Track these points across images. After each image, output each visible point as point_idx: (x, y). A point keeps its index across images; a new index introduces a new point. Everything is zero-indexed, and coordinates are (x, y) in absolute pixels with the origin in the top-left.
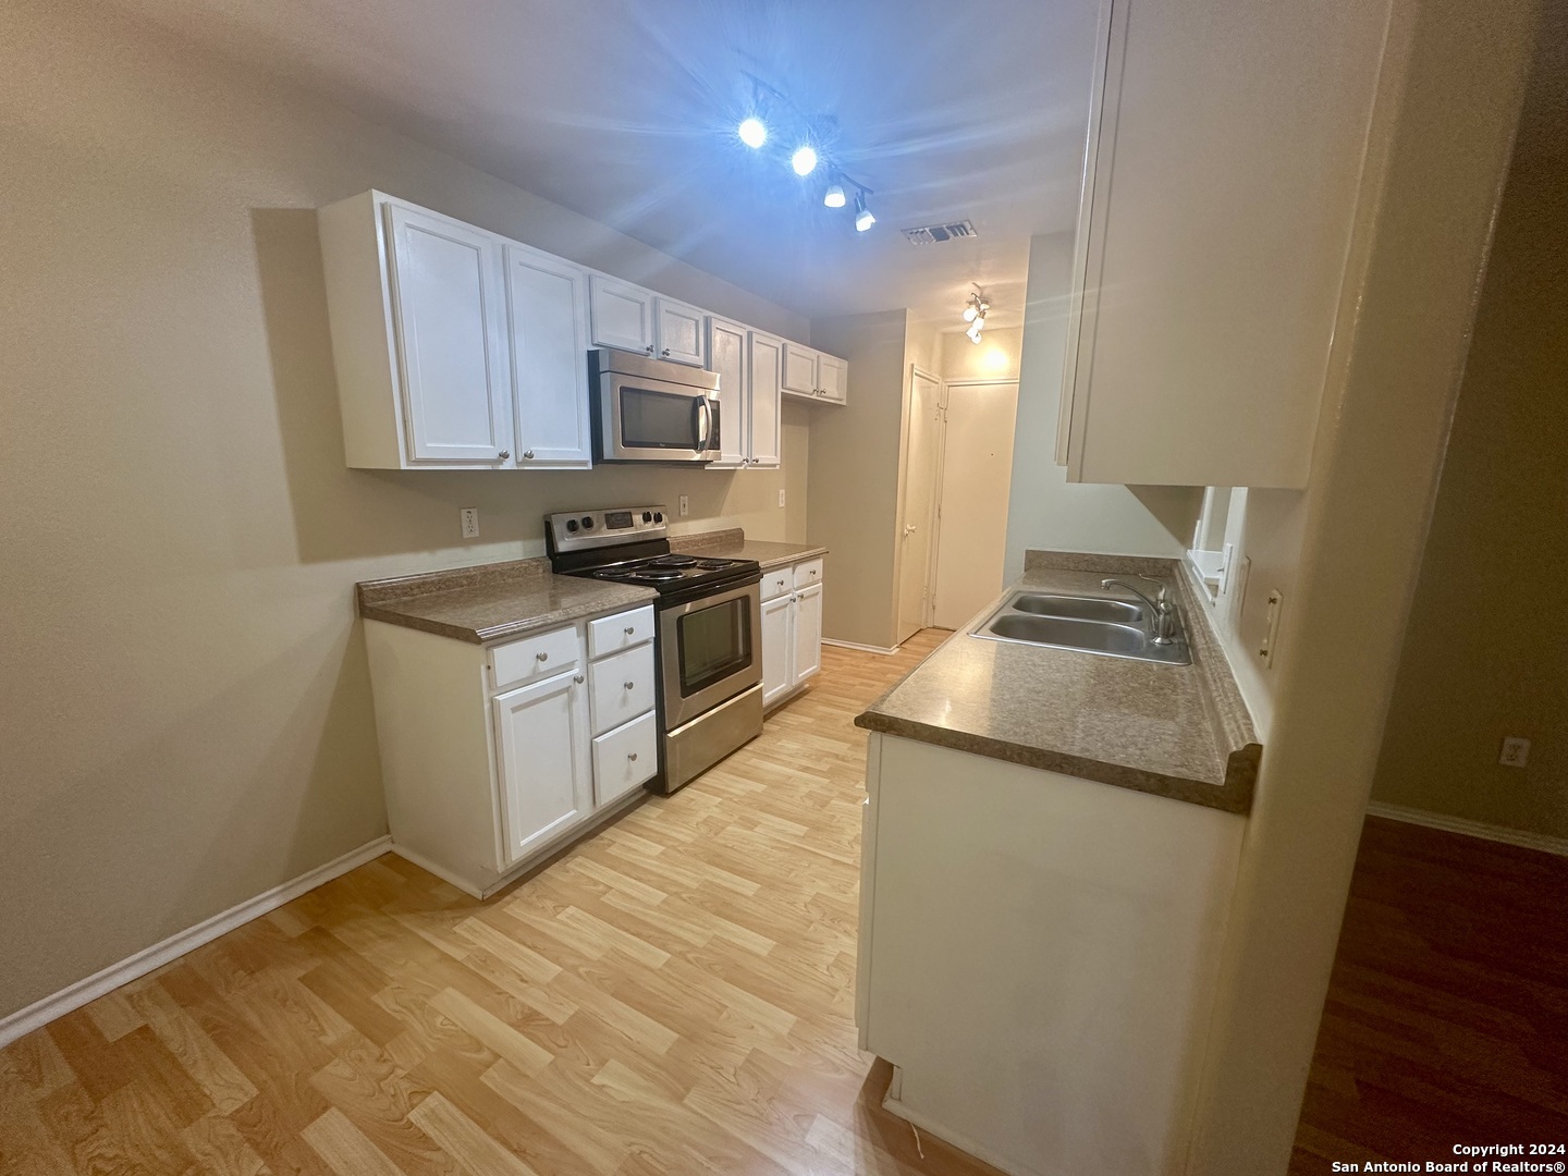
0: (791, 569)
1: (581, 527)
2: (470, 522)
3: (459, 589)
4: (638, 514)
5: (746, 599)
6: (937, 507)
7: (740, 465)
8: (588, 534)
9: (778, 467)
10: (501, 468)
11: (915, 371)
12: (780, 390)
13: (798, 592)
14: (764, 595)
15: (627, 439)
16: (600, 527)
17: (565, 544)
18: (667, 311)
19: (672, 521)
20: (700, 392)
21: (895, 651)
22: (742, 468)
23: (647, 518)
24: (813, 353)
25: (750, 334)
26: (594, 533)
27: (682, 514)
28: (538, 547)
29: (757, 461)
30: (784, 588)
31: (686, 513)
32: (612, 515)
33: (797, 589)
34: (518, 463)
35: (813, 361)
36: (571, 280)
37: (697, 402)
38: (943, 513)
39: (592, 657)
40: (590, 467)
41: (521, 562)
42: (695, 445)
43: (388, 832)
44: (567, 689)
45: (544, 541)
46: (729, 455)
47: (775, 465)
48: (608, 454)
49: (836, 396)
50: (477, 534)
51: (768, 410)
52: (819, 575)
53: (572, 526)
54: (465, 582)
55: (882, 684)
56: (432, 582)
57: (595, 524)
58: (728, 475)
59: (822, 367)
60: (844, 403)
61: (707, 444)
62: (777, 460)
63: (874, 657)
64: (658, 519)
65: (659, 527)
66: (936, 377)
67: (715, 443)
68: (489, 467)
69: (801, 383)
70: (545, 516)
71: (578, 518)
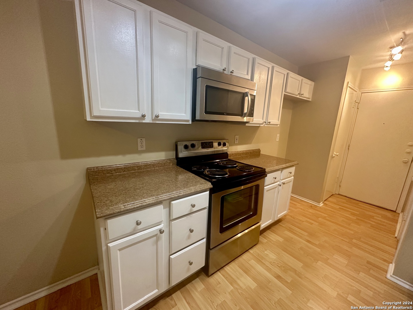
0: (280, 171)
1: (190, 147)
2: (142, 144)
3: (133, 171)
4: (216, 142)
5: (257, 186)
6: (348, 145)
7: (262, 124)
8: (193, 150)
9: (278, 126)
10: (144, 121)
11: (349, 85)
12: (284, 93)
13: (282, 181)
14: (266, 184)
15: (207, 110)
16: (198, 148)
17: (183, 154)
18: (235, 53)
19: (231, 145)
20: (247, 90)
21: (321, 205)
22: (263, 125)
23: (219, 144)
24: (300, 78)
25: (273, 67)
26: (195, 150)
27: (235, 143)
28: (172, 155)
29: (270, 123)
30: (276, 180)
31: (237, 142)
32: (204, 143)
33: (282, 180)
34: (153, 120)
35: (299, 81)
36: (186, 32)
37: (245, 95)
38: (350, 148)
39: (171, 219)
40: (190, 123)
41: (164, 160)
42: (242, 114)
43: (98, 265)
44: (156, 235)
45: (175, 152)
46: (257, 119)
47: (277, 125)
48: (198, 117)
49: (307, 96)
50: (144, 148)
51: (277, 101)
52: (293, 174)
53: (186, 147)
54: (136, 168)
55: (317, 224)
56: (121, 168)
57: (197, 146)
58: (256, 128)
59: (303, 84)
60: (310, 100)
61: (247, 114)
62: (278, 122)
63: (311, 206)
64: (224, 145)
65: (225, 148)
66: (356, 89)
67: (251, 114)
68: (137, 121)
69: (293, 90)
70: (176, 142)
71: (189, 144)
